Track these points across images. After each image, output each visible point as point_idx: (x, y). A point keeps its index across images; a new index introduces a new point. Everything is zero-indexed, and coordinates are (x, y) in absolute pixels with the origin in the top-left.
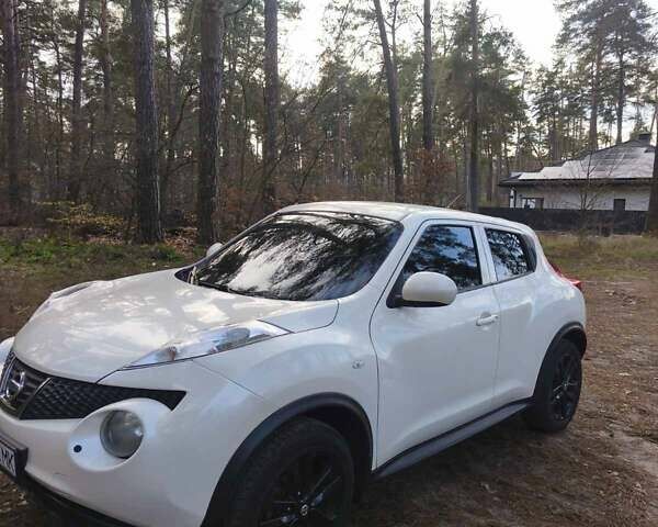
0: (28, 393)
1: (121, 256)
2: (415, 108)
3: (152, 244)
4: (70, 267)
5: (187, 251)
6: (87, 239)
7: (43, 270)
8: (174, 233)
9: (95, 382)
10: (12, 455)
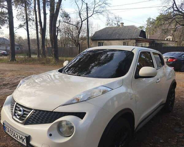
9: (52, 111)
10: (24, 138)
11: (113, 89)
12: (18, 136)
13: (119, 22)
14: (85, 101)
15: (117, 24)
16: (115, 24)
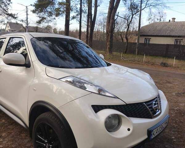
13: (162, 17)
15: (160, 19)
16: (158, 19)
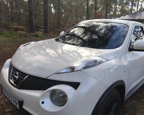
0: (20, 80)
1: (26, 36)
2: (90, 2)
3: (33, 33)
4: (14, 38)
5: (42, 35)
6: (17, 32)
7: (8, 39)
8: (38, 31)
9: (46, 78)
10: (18, 102)
11: (108, 60)
12: (12, 99)
14: (80, 70)
